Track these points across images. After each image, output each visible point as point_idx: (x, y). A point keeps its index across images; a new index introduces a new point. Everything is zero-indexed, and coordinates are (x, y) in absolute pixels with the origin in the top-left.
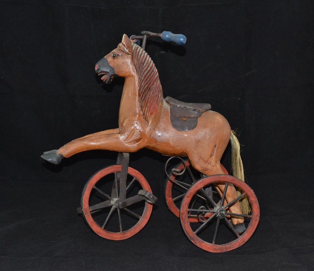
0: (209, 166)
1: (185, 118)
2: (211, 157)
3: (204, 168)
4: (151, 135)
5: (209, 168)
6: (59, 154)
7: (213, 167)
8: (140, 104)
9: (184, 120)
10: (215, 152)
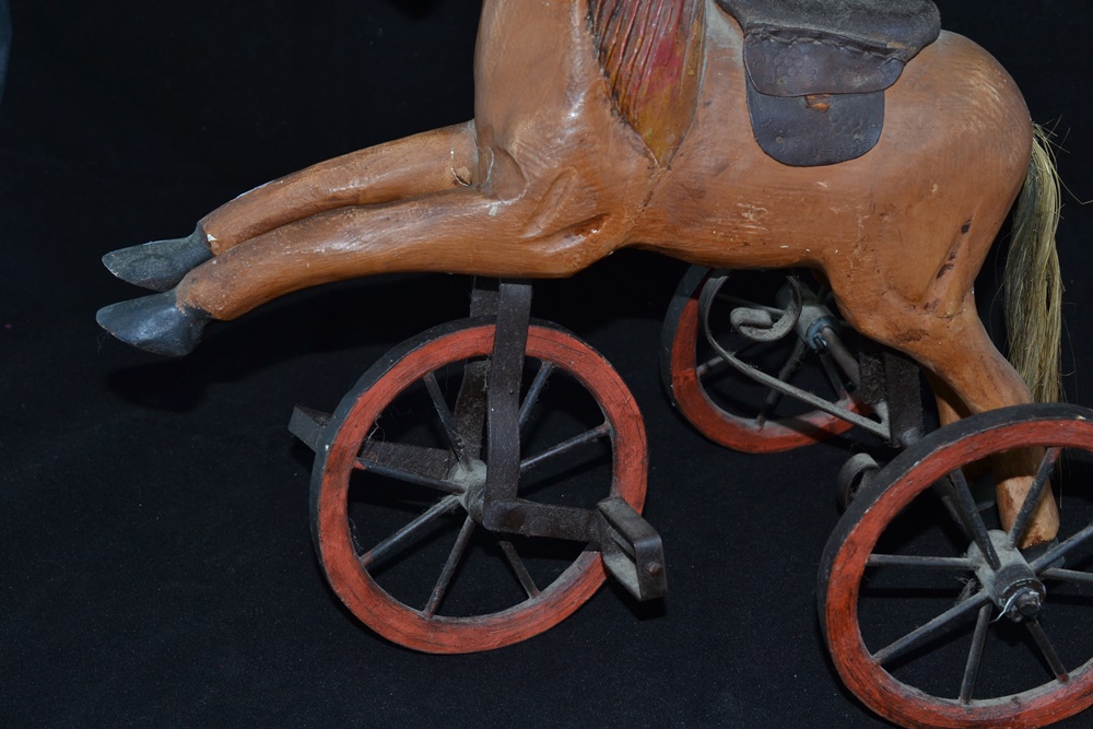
0: (927, 317)
1: (819, 94)
2: (939, 276)
3: (904, 331)
4: (652, 193)
5: (927, 329)
6: (188, 309)
7: (945, 321)
8: (594, 41)
9: (818, 110)
10: (961, 252)
